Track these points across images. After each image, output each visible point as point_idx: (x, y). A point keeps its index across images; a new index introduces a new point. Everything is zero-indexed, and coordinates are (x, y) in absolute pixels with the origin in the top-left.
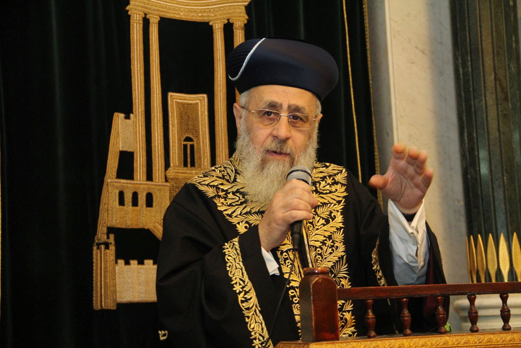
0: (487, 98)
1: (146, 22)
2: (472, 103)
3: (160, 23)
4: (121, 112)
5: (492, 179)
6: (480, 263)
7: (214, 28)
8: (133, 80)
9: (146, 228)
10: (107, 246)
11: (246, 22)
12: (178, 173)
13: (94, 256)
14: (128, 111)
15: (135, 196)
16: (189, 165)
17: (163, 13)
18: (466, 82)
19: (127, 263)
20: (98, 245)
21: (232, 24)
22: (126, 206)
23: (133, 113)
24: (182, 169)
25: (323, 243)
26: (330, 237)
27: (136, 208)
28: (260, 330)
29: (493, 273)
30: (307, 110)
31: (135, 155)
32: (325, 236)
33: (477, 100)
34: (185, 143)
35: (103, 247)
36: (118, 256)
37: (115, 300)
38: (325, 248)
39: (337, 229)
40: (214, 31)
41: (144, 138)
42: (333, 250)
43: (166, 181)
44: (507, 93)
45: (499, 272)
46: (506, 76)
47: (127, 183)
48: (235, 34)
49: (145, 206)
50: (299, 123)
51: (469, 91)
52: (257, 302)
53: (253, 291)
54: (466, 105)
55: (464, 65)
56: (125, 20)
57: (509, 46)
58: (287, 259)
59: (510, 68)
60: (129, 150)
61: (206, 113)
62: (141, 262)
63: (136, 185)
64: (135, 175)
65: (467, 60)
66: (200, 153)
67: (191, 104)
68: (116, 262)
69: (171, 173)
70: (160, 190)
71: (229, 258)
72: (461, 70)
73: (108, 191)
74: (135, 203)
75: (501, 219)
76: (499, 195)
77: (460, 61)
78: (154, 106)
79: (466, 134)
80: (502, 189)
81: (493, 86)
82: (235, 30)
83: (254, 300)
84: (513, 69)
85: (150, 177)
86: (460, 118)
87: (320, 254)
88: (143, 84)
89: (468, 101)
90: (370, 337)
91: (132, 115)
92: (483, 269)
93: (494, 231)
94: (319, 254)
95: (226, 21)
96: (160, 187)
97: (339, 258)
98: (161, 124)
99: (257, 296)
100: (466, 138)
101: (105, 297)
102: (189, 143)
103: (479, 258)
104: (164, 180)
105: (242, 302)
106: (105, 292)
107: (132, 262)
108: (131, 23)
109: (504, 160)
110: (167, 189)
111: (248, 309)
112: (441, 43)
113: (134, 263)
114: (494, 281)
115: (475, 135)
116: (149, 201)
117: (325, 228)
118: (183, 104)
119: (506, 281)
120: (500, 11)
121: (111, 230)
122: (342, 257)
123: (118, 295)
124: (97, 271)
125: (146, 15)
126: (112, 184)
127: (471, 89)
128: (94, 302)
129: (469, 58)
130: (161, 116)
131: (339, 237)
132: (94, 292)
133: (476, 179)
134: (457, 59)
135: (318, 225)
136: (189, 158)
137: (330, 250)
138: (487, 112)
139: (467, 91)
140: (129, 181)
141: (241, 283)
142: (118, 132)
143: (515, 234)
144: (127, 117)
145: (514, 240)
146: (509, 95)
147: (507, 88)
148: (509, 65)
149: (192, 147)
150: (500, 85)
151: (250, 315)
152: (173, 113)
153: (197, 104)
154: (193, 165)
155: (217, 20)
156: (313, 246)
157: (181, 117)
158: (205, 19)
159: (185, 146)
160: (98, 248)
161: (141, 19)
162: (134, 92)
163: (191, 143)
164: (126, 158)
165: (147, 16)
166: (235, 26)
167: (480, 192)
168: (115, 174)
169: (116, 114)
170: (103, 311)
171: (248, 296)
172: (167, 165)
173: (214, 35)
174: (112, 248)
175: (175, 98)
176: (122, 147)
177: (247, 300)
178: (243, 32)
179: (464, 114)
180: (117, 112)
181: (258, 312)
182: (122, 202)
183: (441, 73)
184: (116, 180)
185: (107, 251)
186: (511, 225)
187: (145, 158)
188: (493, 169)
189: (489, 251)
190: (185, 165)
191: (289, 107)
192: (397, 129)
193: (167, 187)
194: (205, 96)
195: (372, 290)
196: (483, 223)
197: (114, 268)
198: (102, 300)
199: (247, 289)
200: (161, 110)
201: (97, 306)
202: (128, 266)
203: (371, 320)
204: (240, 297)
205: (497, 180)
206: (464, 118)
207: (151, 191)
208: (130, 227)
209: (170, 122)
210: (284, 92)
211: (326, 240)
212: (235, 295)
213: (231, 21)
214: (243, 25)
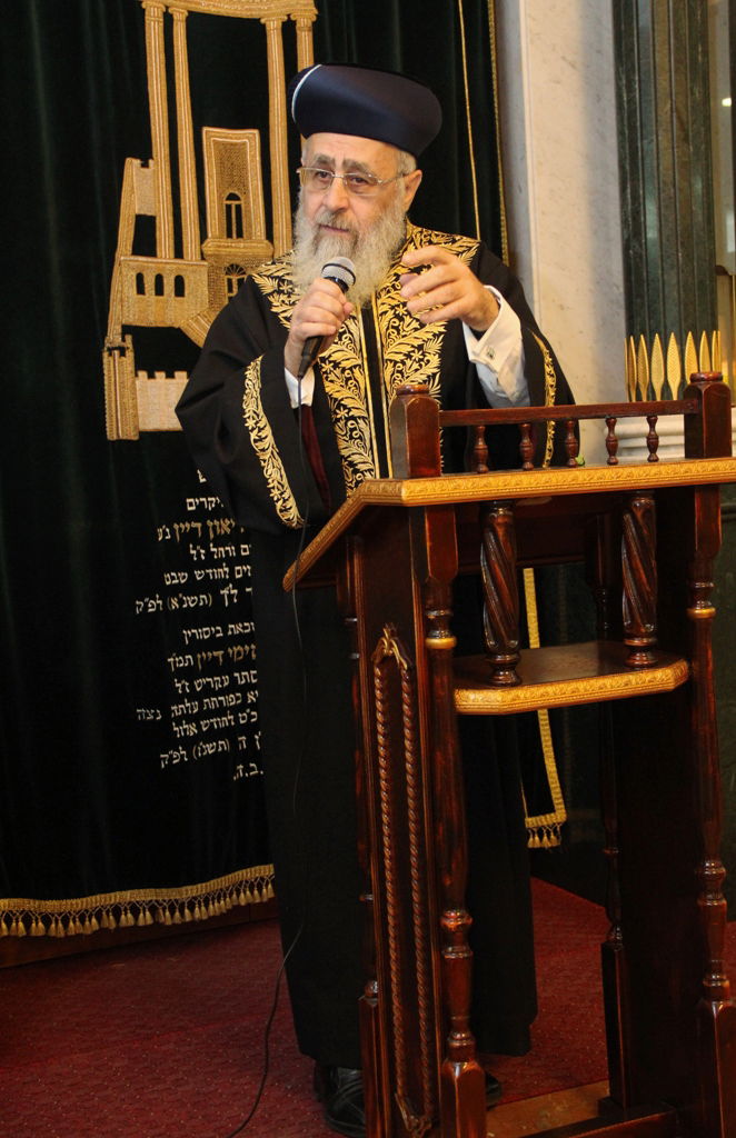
0: (660, 138)
1: (168, 19)
2: (639, 145)
3: (187, 19)
4: (135, 157)
5: (662, 256)
6: (641, 375)
7: (268, 28)
8: (151, 108)
9: (176, 326)
10: (123, 351)
11: (315, 19)
12: (219, 246)
13: (105, 366)
14: (145, 156)
15: (159, 280)
16: (234, 235)
17: (193, 6)
18: (632, 114)
19: (151, 376)
20: (110, 350)
21: (294, 23)
22: (147, 295)
23: (152, 158)
24: (225, 242)
25: (408, 356)
26: (420, 347)
27: (160, 298)
28: (279, 477)
29: (658, 387)
30: (373, 168)
31: (157, 221)
32: (413, 346)
33: (645, 142)
34: (229, 202)
35: (116, 352)
36: (139, 366)
37: (136, 427)
38: (409, 362)
39: (434, 335)
40: (268, 34)
41: (170, 196)
42: (421, 366)
43: (203, 259)
44: (688, 131)
45: (666, 386)
46: (687, 104)
47: (147, 262)
48: (299, 37)
49: (173, 295)
50: (363, 187)
51: (635, 127)
52: (273, 442)
53: (268, 428)
54: (630, 147)
55: (630, 89)
56: (137, 17)
57: (694, 61)
58: (350, 378)
59: (693, 94)
60: (149, 214)
61: (258, 158)
62: (170, 375)
63: (161, 265)
64: (158, 249)
65: (634, 80)
66: (250, 218)
67: (236, 144)
68: (136, 375)
69: (209, 247)
70: (194, 272)
71: (250, 383)
72: (625, 95)
73: (121, 273)
74: (159, 290)
75: (673, 312)
76: (671, 278)
77: (624, 82)
78: (182, 148)
79: (629, 191)
80: (675, 270)
81: (669, 120)
82: (298, 32)
83: (270, 440)
84: (697, 95)
85: (179, 253)
86: (622, 167)
87: (401, 372)
88: (166, 114)
89: (633, 142)
90: (479, 473)
91: (151, 162)
92: (644, 383)
93: (662, 330)
94: (398, 372)
95: (286, 18)
96: (195, 267)
97: (428, 377)
98: (194, 175)
99: (273, 434)
100: (629, 196)
101: (122, 422)
102: (234, 203)
103: (641, 367)
104: (199, 258)
105: (255, 441)
106: (122, 416)
107: (157, 374)
108: (147, 22)
109: (679, 228)
110: (204, 271)
111: (263, 450)
112: (599, 52)
113: (160, 375)
114: (658, 399)
115: (641, 192)
116: (180, 288)
117: (417, 334)
118: (223, 144)
119: (675, 398)
120: (682, 6)
121: (126, 329)
122: (434, 375)
123: (140, 420)
124: (110, 386)
125: (167, 7)
126: (127, 265)
127: (638, 124)
128: (108, 429)
129: (637, 78)
130: (193, 162)
131: (435, 346)
132: (107, 416)
133: (641, 257)
134: (620, 79)
135: (407, 329)
136: (235, 225)
137: (416, 366)
138: (658, 158)
139: (632, 128)
140: (150, 259)
141: (255, 416)
142: (133, 188)
143: (690, 334)
144: (145, 165)
145: (688, 341)
146: (690, 134)
147: (688, 122)
148: (692, 89)
149: (238, 208)
150: (679, 118)
151: (267, 458)
152: (209, 158)
153: (244, 144)
154: (240, 235)
155: (273, 15)
156: (391, 361)
157: (221, 163)
158: (255, 15)
159: (229, 207)
160: (110, 355)
161: (161, 14)
162: (153, 127)
163: (237, 202)
164: (145, 226)
165: (170, 11)
166: (298, 25)
167: (645, 274)
168: (130, 248)
169: (128, 160)
170: (120, 442)
171: (263, 434)
172: (203, 236)
173: (268, 39)
174: (130, 354)
175: (214, 135)
176: (139, 209)
177: (261, 439)
178: (311, 34)
179: (628, 161)
180: (129, 156)
181: (275, 454)
182: (141, 290)
183: (599, 99)
184: (133, 258)
185: (123, 358)
186: (686, 321)
187: (171, 225)
188: (664, 241)
189: (654, 359)
190: (229, 235)
191: (345, 163)
192: (533, 182)
193: (202, 269)
194: (256, 132)
195: (483, 413)
196: (647, 319)
197: (134, 383)
198: (119, 427)
199: (261, 425)
200: (193, 154)
201: (111, 435)
202: (152, 381)
203: (480, 452)
204: (253, 436)
205: (669, 257)
206: (628, 167)
207: (182, 274)
208: (154, 325)
209: (206, 171)
210: (339, 142)
211: (413, 352)
212: (247, 432)
213: (292, 18)
214: (310, 24)
